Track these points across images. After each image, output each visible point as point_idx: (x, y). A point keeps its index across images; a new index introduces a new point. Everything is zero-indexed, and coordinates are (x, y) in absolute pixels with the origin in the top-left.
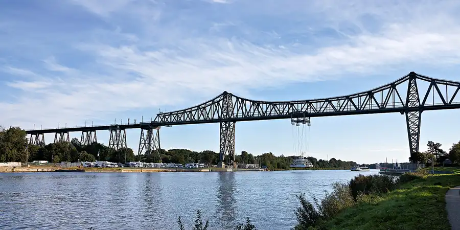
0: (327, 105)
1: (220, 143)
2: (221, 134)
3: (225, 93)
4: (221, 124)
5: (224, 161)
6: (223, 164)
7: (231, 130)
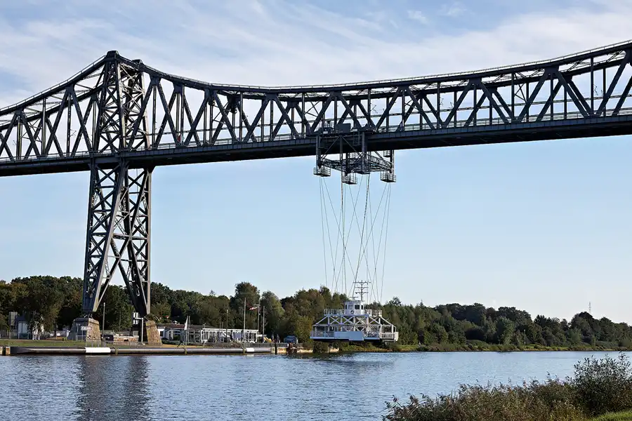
0: (554, 92)
1: (88, 245)
2: (92, 211)
3: (112, 59)
4: (95, 177)
5: (96, 316)
6: (92, 328)
7: (134, 198)
